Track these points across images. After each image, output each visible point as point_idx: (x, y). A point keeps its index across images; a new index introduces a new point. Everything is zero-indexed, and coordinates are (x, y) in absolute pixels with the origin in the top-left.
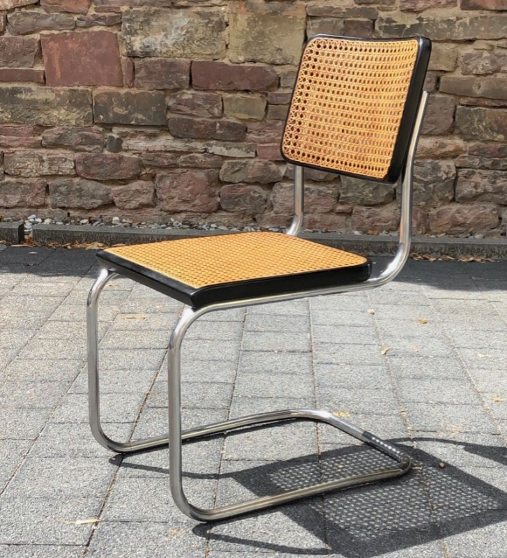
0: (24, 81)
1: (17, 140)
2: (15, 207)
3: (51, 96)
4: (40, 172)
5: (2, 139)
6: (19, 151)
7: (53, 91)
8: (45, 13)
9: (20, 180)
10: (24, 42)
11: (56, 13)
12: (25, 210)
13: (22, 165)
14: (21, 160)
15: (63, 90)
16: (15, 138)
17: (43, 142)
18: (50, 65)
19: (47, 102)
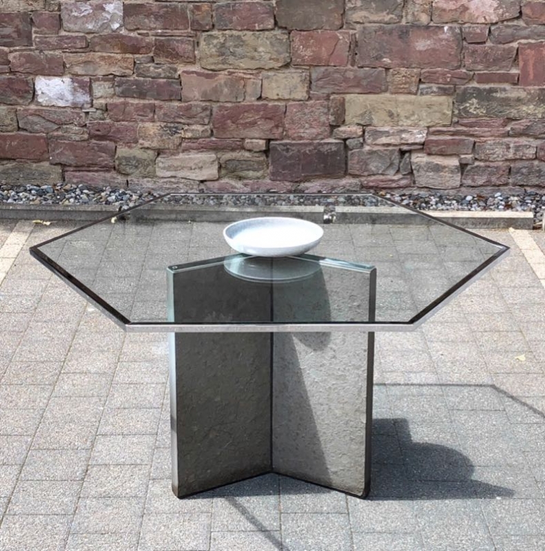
0: (500, 82)
1: (489, 131)
2: (482, 186)
3: (523, 94)
4: (506, 157)
5: (476, 131)
6: (490, 140)
7: (525, 91)
8: (525, 25)
9: (487, 163)
10: (504, 50)
11: (534, 26)
12: (489, 188)
13: (492, 152)
14: (491, 147)
15: (534, 89)
16: (486, 129)
17: (511, 133)
18: (524, 69)
19: (519, 100)
